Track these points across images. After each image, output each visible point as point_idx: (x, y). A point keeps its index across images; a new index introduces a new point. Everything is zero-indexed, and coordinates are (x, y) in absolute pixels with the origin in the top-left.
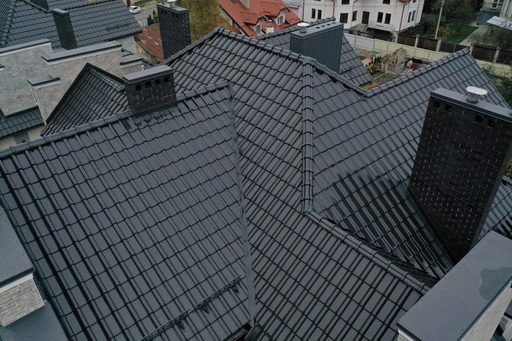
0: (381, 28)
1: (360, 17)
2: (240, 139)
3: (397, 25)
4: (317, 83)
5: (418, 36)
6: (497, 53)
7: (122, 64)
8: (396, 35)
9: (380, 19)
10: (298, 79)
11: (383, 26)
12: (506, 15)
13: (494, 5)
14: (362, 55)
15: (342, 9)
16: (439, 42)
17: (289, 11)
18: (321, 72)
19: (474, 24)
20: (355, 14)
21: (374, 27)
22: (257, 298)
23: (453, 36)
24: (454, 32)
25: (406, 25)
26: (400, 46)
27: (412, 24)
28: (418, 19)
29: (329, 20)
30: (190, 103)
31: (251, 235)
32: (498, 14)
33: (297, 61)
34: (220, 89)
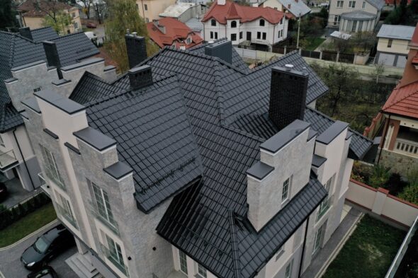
0: (261, 43)
1: (245, 36)
2: (186, 99)
3: (271, 40)
4: (221, 69)
5: (285, 47)
6: (338, 55)
7: (105, 71)
8: (271, 47)
9: (259, 37)
10: (212, 68)
11: (261, 41)
12: (343, 30)
13: (335, 23)
14: (249, 62)
15: (232, 31)
16: (300, 50)
17: (194, 34)
18: (222, 64)
19: (323, 37)
20: (241, 34)
21: (255, 42)
22: (204, 165)
23: (310, 46)
24: (310, 43)
25: (277, 40)
26: (274, 54)
27: (281, 39)
28: (285, 36)
29: (224, 39)
30: (159, 83)
31: (197, 140)
32: (338, 30)
33: (210, 59)
34: (173, 76)
